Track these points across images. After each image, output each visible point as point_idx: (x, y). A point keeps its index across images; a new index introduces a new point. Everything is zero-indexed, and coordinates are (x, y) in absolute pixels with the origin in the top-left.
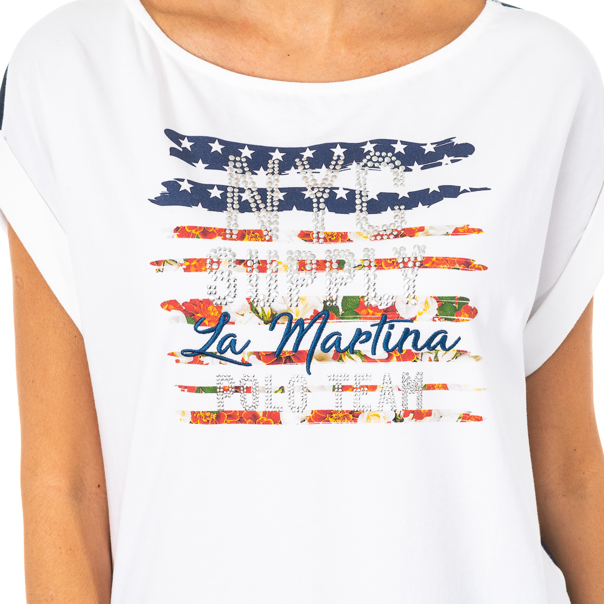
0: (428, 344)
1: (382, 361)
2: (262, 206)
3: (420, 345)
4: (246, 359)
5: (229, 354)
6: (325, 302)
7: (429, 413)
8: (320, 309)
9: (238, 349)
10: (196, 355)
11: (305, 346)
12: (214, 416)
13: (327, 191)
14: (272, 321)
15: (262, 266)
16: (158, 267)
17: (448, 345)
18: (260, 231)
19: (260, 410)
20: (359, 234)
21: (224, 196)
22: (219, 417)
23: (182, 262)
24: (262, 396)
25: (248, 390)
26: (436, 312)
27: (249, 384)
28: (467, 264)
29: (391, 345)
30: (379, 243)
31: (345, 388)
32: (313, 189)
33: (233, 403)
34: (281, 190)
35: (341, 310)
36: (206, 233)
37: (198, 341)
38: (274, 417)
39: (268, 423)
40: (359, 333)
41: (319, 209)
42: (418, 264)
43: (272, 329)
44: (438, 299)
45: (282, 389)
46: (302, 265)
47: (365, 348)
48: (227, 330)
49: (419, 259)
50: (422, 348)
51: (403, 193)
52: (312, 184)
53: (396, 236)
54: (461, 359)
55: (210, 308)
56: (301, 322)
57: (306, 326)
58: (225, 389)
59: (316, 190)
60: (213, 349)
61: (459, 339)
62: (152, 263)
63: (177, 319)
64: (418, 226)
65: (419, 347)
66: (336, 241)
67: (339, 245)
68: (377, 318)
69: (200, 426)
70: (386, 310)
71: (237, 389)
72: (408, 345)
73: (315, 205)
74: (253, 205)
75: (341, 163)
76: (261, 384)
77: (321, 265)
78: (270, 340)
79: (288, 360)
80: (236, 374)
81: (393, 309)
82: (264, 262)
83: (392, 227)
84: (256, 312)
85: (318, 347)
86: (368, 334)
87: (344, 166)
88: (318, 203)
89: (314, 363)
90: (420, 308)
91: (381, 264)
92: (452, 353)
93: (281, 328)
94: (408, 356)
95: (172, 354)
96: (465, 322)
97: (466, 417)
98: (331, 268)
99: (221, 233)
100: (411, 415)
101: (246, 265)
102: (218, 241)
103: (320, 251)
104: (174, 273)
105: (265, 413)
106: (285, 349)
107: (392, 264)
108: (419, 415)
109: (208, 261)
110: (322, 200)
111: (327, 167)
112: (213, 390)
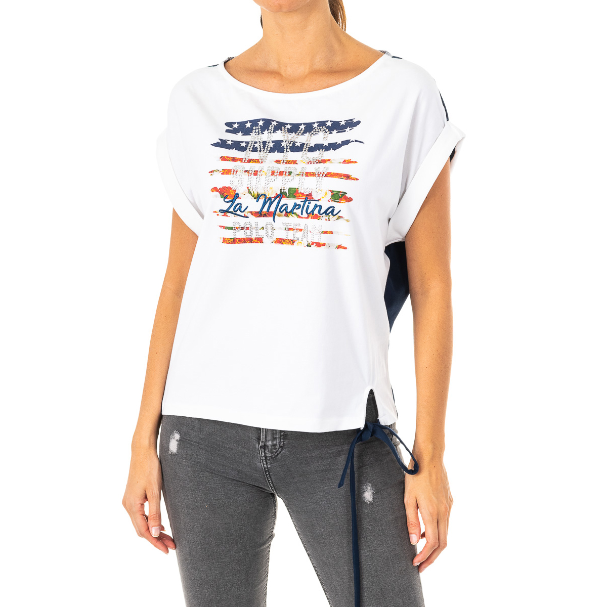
0: (325, 212)
1: (305, 218)
2: (262, 150)
3: (321, 212)
4: (246, 215)
5: (238, 213)
6: (281, 190)
7: (324, 245)
8: (279, 193)
9: (242, 210)
10: (225, 212)
11: (272, 209)
12: (232, 240)
13: (292, 143)
14: (258, 198)
15: (256, 173)
16: (211, 174)
17: (334, 213)
18: (258, 160)
19: (253, 237)
20: (302, 161)
21: (247, 146)
22: (234, 241)
23: (221, 170)
24: (254, 231)
25: (248, 228)
26: (331, 198)
27: (248, 226)
28: (348, 177)
29: (309, 211)
30: (309, 165)
31: (290, 229)
32: (286, 141)
33: (241, 234)
34: (273, 142)
35: (288, 194)
36: (234, 160)
37: (226, 206)
38: (260, 240)
39: (258, 242)
40: (296, 205)
41: (287, 151)
42: (324, 175)
43: (257, 201)
44: (332, 191)
45: (263, 227)
46: (273, 173)
47: (298, 212)
48: (238, 201)
49: (325, 173)
50: (323, 214)
51: (326, 144)
52: (286, 139)
53: (317, 163)
54: (340, 220)
55: (231, 191)
56: (270, 199)
57: (272, 200)
58: (237, 228)
59: (287, 142)
60: (231, 210)
61: (340, 211)
62: (209, 172)
63: (216, 196)
64: (328, 159)
65: (321, 213)
66: (291, 163)
67: (292, 165)
68: (303, 198)
69: (226, 244)
70: (307, 195)
71: (242, 228)
72: (316, 212)
73: (285, 150)
74: (259, 149)
75: (302, 132)
76: (254, 226)
77: (281, 173)
78: (256, 206)
79: (265, 215)
80: (242, 222)
81: (310, 195)
82: (257, 171)
83: (317, 159)
84: (251, 193)
85: (278, 210)
86: (299, 205)
87: (302, 134)
88: (287, 148)
89: (276, 217)
90: (323, 195)
91: (307, 174)
92: (336, 217)
93: (261, 201)
94: (316, 217)
95: (215, 212)
96: (343, 204)
97: (339, 247)
98: (285, 175)
99: (241, 160)
100: (315, 244)
101: (249, 173)
102: (238, 163)
103: (282, 167)
104: (217, 175)
105: (256, 238)
106: (263, 211)
107: (313, 174)
108: (319, 245)
109: (233, 171)
110: (289, 147)
111: (295, 133)
112: (232, 228)
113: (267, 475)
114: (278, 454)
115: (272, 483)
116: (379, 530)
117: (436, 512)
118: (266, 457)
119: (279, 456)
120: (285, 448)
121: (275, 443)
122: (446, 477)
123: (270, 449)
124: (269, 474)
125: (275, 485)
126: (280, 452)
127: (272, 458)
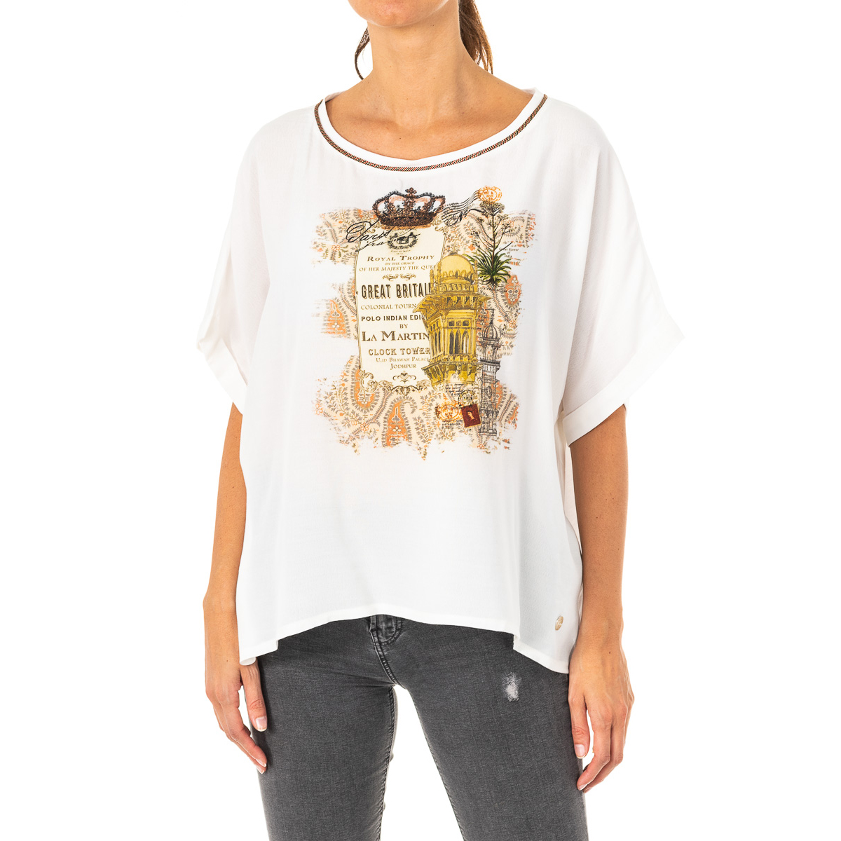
113: (383, 664)
114: (396, 639)
115: (392, 673)
116: (526, 739)
117: (611, 716)
118: (380, 643)
119: (398, 640)
120: (405, 631)
121: (390, 625)
122: (625, 666)
123: (384, 633)
124: (386, 662)
125: (395, 675)
126: (398, 636)
127: (388, 644)
